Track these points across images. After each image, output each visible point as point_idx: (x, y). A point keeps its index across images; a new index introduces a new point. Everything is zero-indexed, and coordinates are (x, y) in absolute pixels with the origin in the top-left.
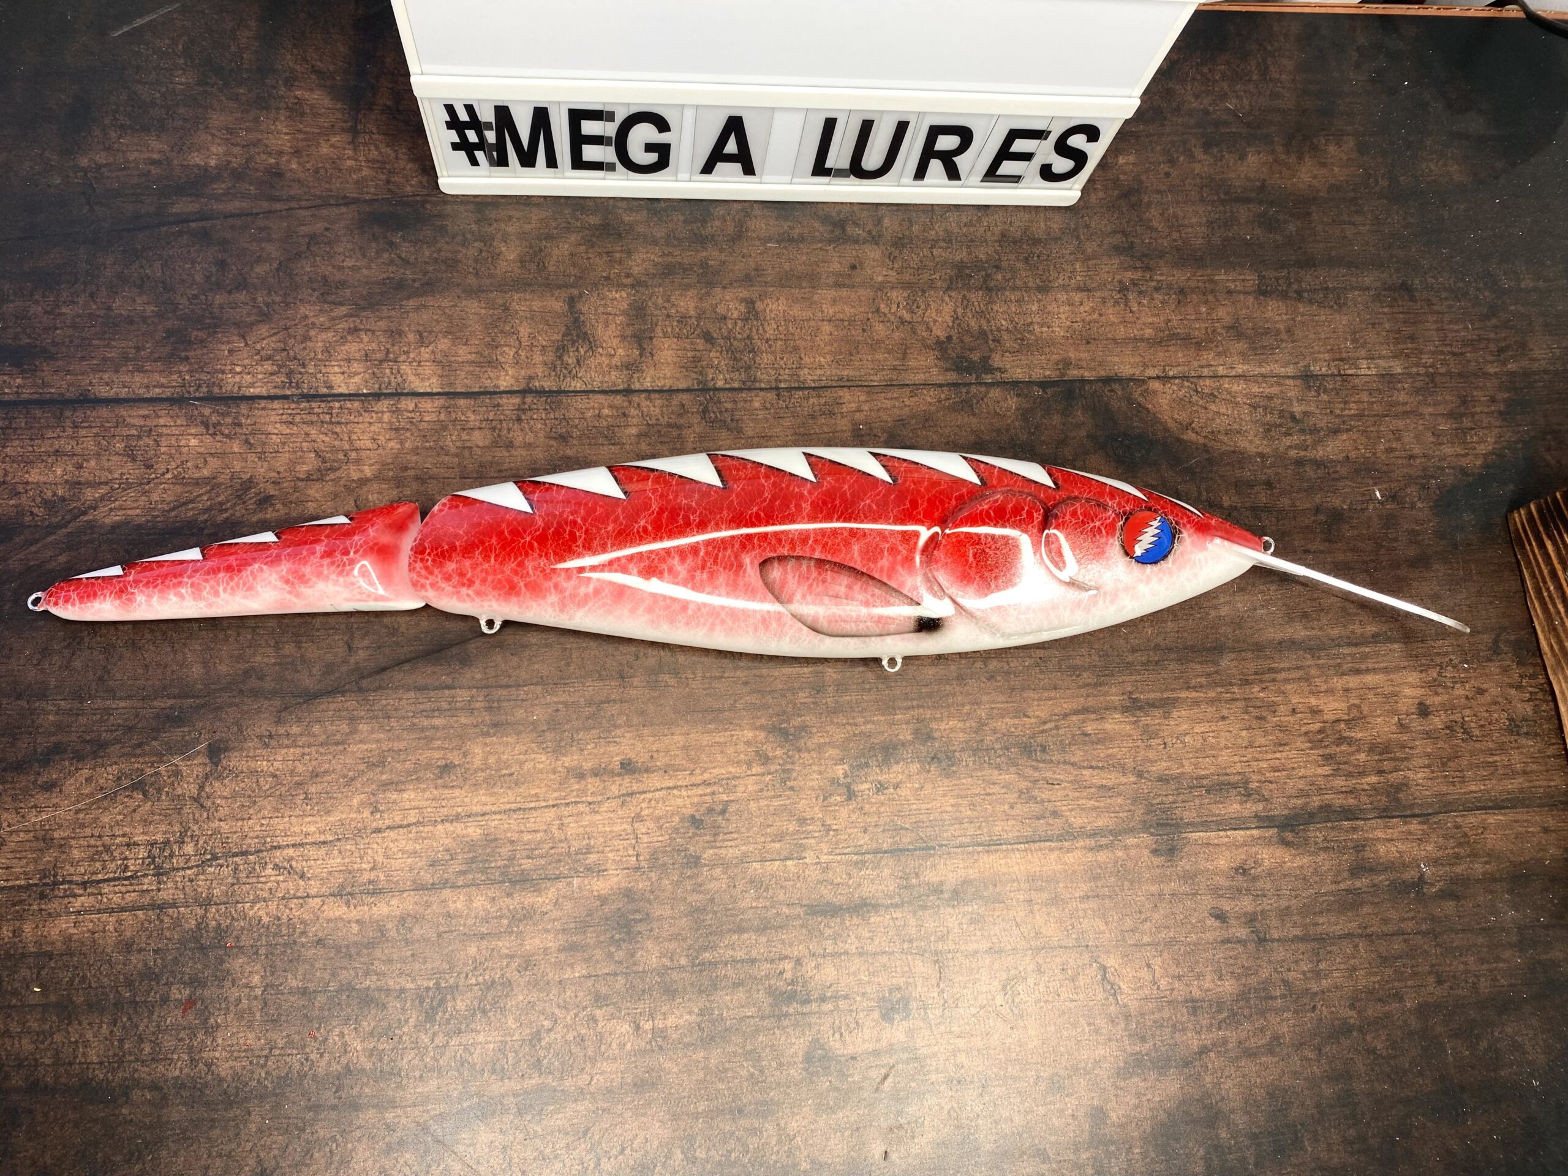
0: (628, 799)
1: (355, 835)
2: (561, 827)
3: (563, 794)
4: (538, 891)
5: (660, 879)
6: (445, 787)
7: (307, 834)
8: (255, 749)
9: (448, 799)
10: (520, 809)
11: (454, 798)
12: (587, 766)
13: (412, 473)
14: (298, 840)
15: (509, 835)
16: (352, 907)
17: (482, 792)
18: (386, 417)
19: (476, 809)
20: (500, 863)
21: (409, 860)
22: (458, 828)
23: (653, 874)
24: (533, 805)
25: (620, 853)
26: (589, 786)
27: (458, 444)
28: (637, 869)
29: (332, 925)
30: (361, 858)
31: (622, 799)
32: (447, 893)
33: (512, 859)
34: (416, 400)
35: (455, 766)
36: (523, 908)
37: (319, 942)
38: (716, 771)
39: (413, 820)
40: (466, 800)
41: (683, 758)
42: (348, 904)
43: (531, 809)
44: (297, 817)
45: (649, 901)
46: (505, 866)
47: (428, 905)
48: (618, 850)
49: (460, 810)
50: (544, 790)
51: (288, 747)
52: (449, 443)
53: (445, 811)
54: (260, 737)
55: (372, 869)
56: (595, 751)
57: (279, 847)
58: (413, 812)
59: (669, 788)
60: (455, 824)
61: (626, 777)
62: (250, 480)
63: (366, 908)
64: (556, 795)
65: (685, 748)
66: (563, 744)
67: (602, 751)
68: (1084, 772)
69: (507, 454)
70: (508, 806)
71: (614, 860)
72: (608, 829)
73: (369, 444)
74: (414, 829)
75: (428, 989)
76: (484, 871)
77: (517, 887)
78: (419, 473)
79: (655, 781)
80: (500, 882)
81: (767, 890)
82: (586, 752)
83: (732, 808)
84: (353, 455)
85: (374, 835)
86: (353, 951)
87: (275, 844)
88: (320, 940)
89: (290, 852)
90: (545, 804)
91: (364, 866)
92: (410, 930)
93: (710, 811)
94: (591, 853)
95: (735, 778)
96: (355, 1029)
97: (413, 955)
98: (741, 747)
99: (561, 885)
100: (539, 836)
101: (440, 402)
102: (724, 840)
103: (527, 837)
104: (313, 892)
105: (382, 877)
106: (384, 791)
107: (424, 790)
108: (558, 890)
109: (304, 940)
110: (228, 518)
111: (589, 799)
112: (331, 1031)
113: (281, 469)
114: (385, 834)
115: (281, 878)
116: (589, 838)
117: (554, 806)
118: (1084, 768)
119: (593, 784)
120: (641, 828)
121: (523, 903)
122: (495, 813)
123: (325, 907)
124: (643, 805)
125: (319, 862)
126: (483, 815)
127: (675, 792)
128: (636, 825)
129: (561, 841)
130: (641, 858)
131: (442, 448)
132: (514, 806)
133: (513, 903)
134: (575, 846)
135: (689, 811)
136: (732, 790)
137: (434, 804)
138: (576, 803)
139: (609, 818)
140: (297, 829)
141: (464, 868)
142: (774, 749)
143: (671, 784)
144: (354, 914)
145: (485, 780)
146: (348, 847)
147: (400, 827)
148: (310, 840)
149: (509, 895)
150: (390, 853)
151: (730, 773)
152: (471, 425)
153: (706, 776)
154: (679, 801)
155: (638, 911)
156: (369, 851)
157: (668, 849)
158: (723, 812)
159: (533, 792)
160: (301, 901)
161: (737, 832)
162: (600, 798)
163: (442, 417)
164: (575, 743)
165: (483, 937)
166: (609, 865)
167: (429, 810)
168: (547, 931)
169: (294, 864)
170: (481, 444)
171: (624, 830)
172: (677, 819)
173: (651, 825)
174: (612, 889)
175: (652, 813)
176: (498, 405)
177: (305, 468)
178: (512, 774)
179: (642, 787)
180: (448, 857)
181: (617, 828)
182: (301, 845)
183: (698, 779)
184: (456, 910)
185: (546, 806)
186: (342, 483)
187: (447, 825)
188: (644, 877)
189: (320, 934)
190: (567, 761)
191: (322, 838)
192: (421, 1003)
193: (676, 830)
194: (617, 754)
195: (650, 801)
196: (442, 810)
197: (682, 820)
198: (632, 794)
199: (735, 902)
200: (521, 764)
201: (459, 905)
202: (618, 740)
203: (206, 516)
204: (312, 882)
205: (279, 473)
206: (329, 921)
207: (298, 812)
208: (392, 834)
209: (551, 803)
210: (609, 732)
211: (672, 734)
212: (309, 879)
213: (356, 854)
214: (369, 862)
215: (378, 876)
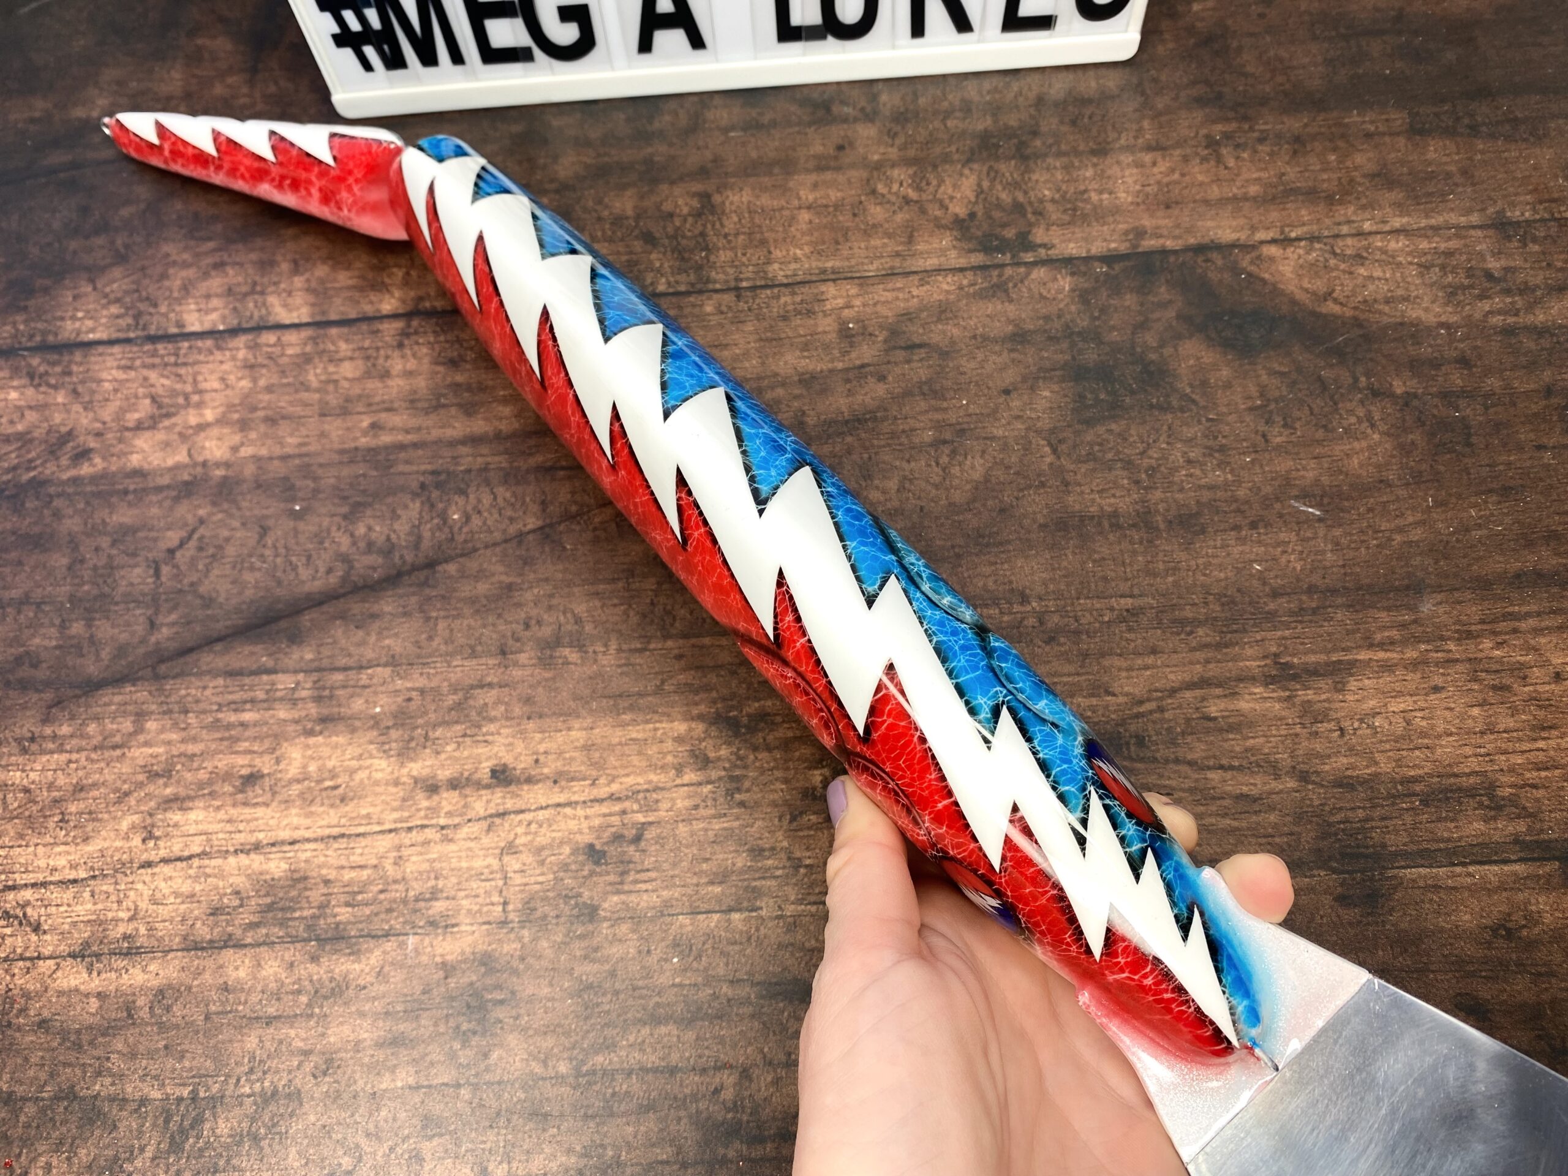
0: (498, 821)
1: (116, 871)
2: (398, 861)
3: (406, 814)
4: (356, 953)
5: (535, 940)
6: (245, 804)
7: (55, 870)
8: (10, 755)
9: (248, 821)
10: (343, 836)
11: (256, 819)
12: (444, 774)
13: (261, 414)
14: (40, 877)
15: (324, 872)
16: (95, 974)
17: (294, 811)
18: (241, 354)
19: (284, 834)
20: (306, 913)
21: (183, 907)
22: (255, 862)
23: (526, 933)
24: (361, 830)
25: (480, 900)
26: (444, 803)
27: (323, 378)
28: (504, 923)
29: (64, 1000)
30: (119, 902)
31: (489, 820)
32: (228, 954)
33: (324, 906)
34: (279, 333)
35: (263, 776)
36: (332, 979)
37: (43, 1024)
38: (630, 780)
39: (196, 849)
40: (271, 822)
41: (583, 763)
42: (90, 970)
43: (358, 835)
44: (45, 845)
45: (515, 972)
46: (313, 917)
47: (198, 973)
48: (477, 896)
49: (261, 836)
50: (379, 808)
51: (52, 752)
52: (311, 377)
53: (240, 838)
54: (19, 741)
55: (131, 919)
56: (457, 754)
57: (13, 888)
58: (198, 839)
59: (559, 805)
60: (253, 856)
61: (498, 790)
62: (70, 433)
63: (113, 975)
64: (396, 815)
65: (587, 748)
66: (413, 744)
67: (466, 753)
68: (1211, 775)
69: (380, 385)
70: (327, 832)
71: (469, 911)
72: (464, 864)
73: (216, 385)
74: (196, 862)
75: (180, 1100)
76: (283, 923)
77: (328, 948)
78: (270, 413)
79: (537, 795)
80: (304, 940)
81: (699, 957)
82: (443, 756)
83: (650, 834)
84: (195, 398)
85: (142, 871)
86: (85, 1038)
87: (10, 883)
88: (44, 1021)
89: (28, 894)
90: (377, 828)
91: (122, 915)
92: (168, 1009)
93: (618, 838)
94: (437, 899)
95: (656, 789)
96: (68, 1159)
97: (166, 1047)
98: (669, 745)
99: (390, 945)
100: (365, 874)
101: (306, 333)
102: (636, 882)
103: (348, 875)
104: (47, 951)
105: (143, 930)
106: (165, 810)
107: (218, 808)
108: (385, 952)
109: (21, 1020)
110: (34, 477)
111: (442, 821)
112: (34, 1160)
113: (108, 419)
114: (156, 870)
115: (8, 931)
116: (436, 878)
117: (390, 831)
118: (1209, 768)
119: (449, 800)
120: (513, 863)
121: (331, 971)
122: (308, 840)
123: (59, 974)
124: (520, 830)
125: (62, 909)
126: (292, 843)
127: (568, 810)
128: (506, 859)
129: (395, 882)
130: (510, 907)
131: (302, 383)
132: (335, 831)
133: (318, 971)
134: (416, 888)
135: (587, 838)
136: (649, 807)
137: (229, 827)
138: (423, 827)
139: (470, 849)
140: (42, 863)
141: (255, 919)
142: (717, 748)
143: (562, 798)
144: (95, 984)
145: (301, 795)
146: (105, 888)
147: (179, 859)
148: (56, 877)
149: (315, 959)
150: (158, 895)
151: (650, 782)
152: (342, 355)
153: (615, 787)
154: (573, 825)
155: (498, 987)
156: (132, 894)
157: (551, 894)
158: (637, 839)
159: (364, 812)
160: (28, 964)
161: (655, 869)
162: (457, 820)
163: (308, 349)
164: (429, 744)
165: (270, 1021)
166: (462, 918)
167: (221, 836)
168: (362, 1015)
169: (29, 911)
170: (350, 375)
171: (488, 867)
172: (567, 850)
173: (527, 858)
174: (463, 953)
175: (531, 842)
176: (378, 331)
177: (136, 416)
178: (336, 787)
179: (520, 804)
180: (237, 903)
181: (478, 863)
182: (44, 884)
183: (603, 792)
184: (238, 980)
185: (382, 832)
186: (178, 429)
187: (242, 856)
188: (512, 936)
189: (46, 1014)
190: (418, 768)
191: (72, 875)
192: (167, 1121)
193: (565, 867)
194: (489, 758)
195: (529, 824)
196: (238, 836)
197: (575, 852)
198: (502, 815)
199: (648, 976)
200: (352, 772)
201: (242, 973)
202: (490, 738)
203: (9, 476)
204: (48, 937)
205: (104, 423)
206: (60, 993)
207: (48, 839)
208: (167, 869)
209: (387, 827)
210: (479, 727)
211: (569, 729)
212: (45, 932)
213: (113, 898)
214: (129, 910)
215: (137, 930)
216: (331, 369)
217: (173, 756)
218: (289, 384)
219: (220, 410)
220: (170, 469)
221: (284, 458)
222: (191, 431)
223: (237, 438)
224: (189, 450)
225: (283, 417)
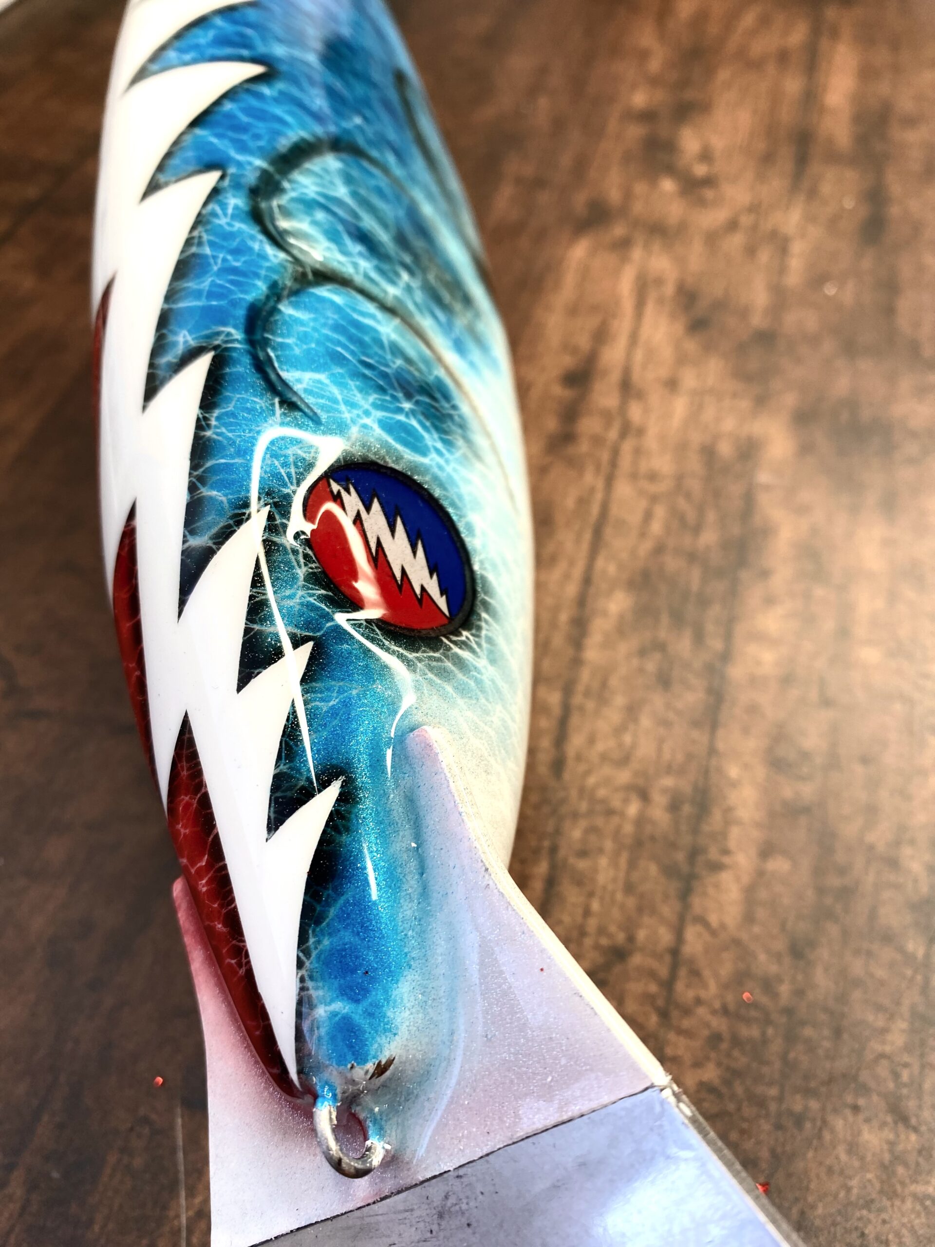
0: (632, 390)
2: (653, 477)
4: (767, 531)
15: (642, 552)
16: (726, 859)
19: (572, 589)
20: (696, 576)
21: (645, 722)
26: (591, 430)
28: (759, 400)
29: (761, 913)
31: (629, 396)
32: (737, 672)
33: (692, 557)
36: (798, 559)
38: (624, 290)
42: (718, 867)
45: (821, 397)
46: (704, 569)
47: (754, 711)
55: (644, 796)
59: (632, 344)
61: (592, 385)
63: (735, 830)
72: (678, 422)
74: (577, 699)
76: (704, 602)
77: (752, 559)
80: (735, 583)
85: (567, 776)
91: (632, 812)
93: (686, 307)
94: (714, 451)
98: (595, 261)
99: (764, 498)
100: (659, 511)
103: (656, 527)
104: (666, 937)
105: (668, 782)
108: (772, 504)
111: (614, 434)
116: (686, 448)
117: (609, 480)
119: (589, 425)
120: (690, 384)
121: (787, 558)
122: (591, 564)
123: (713, 919)
124: (650, 373)
125: (595, 906)
126: (588, 582)
127: (640, 337)
128: (681, 387)
129: (680, 484)
130: (741, 392)
133: (784, 572)
134: (695, 464)
135: (679, 329)
138: (614, 451)
139: (658, 418)
141: (688, 634)
142: (612, 233)
143: (623, 341)
144: (743, 860)
147: (564, 723)
149: (765, 574)
150: (617, 754)
153: (627, 301)
154: (659, 335)
155: (835, 413)
156: (601, 793)
157: (736, 360)
158: (692, 294)
160: (683, 972)
162: (618, 422)
165: (844, 633)
166: (743, 432)
171: (686, 402)
172: (688, 344)
173: (687, 372)
174: (789, 436)
175: (667, 369)
179: (618, 371)
180: (657, 656)
181: (679, 410)
184: (777, 664)
185: (606, 490)
188: (777, 395)
189: (780, 945)
193: (707, 347)
197: (691, 338)
198: (626, 384)
201: (768, 658)
204: (641, 935)
206: (749, 918)
208: (576, 742)
209: (602, 482)
212: (631, 939)
213: (599, 821)
214: (626, 801)
215: (665, 791)
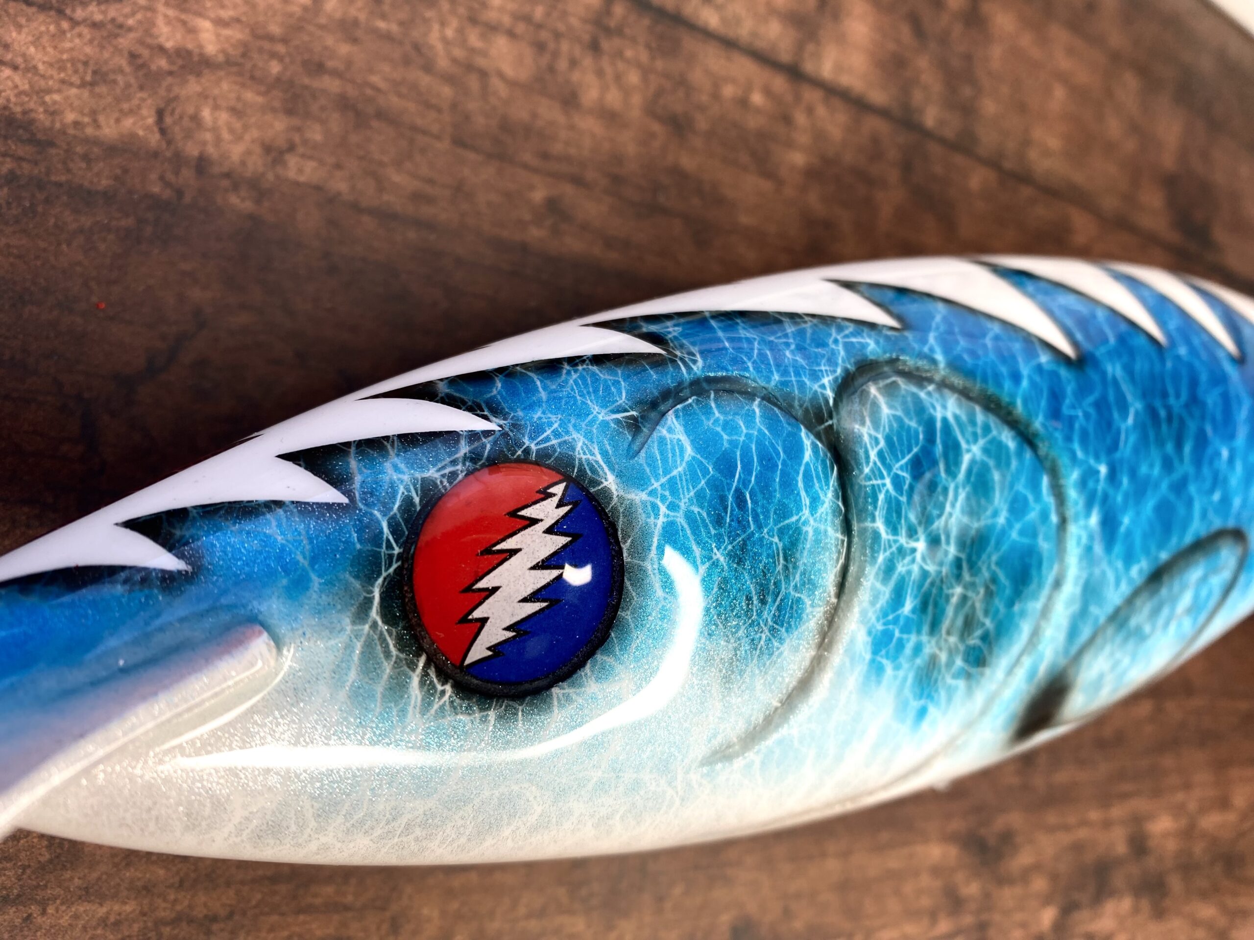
216: (474, 39)
217: (159, 923)
218: (388, 37)
219: (236, 34)
220: (112, 150)
221: (386, 216)
222: (162, 63)
223: (279, 126)
224: (160, 114)
225: (381, 115)
